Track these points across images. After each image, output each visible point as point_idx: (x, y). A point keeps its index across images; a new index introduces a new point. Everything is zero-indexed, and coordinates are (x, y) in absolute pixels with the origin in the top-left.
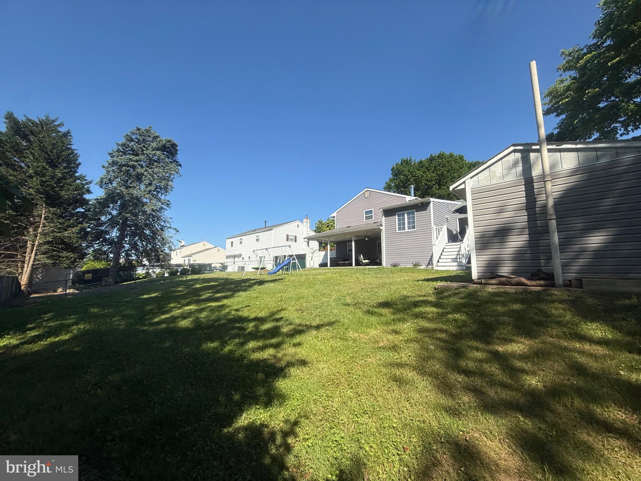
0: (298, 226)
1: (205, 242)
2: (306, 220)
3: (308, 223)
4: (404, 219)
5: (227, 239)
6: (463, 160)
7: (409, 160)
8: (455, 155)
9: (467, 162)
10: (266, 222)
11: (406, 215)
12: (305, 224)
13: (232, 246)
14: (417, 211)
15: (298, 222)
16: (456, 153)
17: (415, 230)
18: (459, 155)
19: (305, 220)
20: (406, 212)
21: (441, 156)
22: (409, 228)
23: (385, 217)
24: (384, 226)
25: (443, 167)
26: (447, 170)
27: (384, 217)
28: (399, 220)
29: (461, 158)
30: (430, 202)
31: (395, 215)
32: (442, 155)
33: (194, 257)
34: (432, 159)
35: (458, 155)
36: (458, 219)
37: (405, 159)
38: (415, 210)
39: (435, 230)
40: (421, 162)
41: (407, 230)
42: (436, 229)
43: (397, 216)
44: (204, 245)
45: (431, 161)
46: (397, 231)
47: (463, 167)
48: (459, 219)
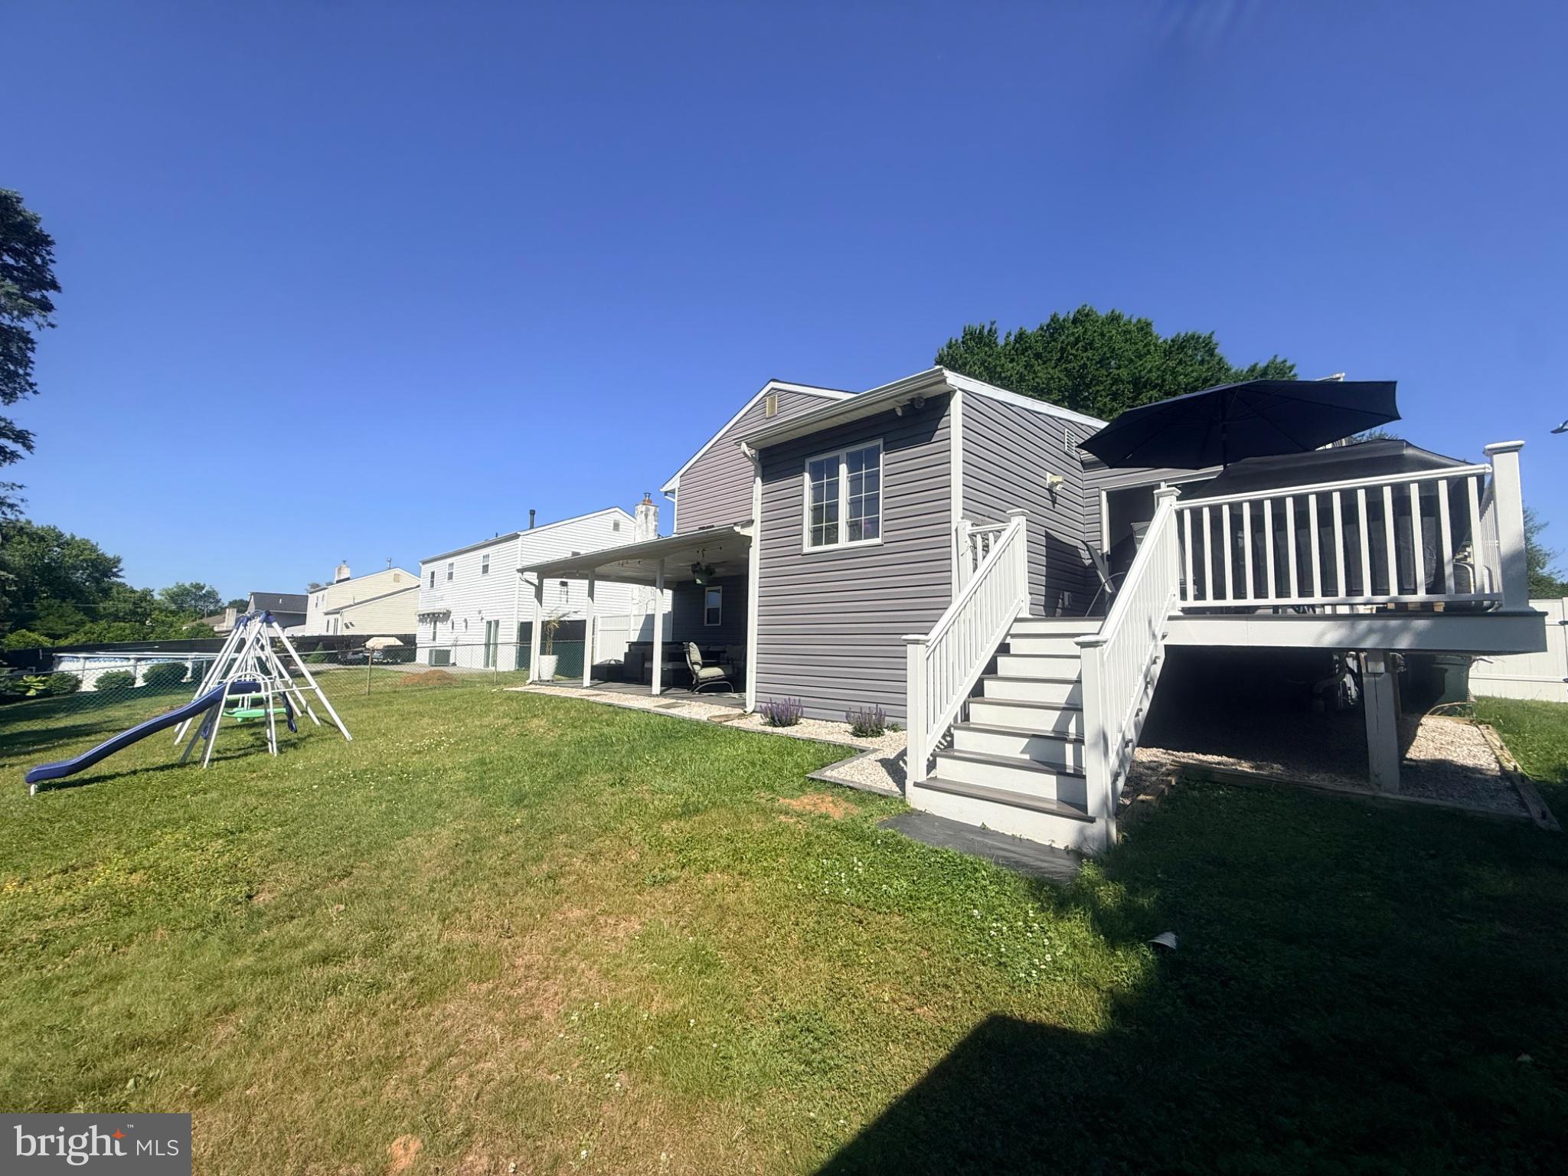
0: (616, 526)
1: (398, 571)
2: (644, 508)
3: (651, 517)
4: (834, 487)
5: (424, 563)
6: (1148, 334)
7: (986, 332)
8: (1126, 318)
9: (1161, 341)
10: (533, 513)
11: (843, 469)
12: (641, 518)
13: (432, 586)
14: (889, 447)
15: (617, 515)
16: (1131, 313)
17: (878, 541)
18: (1139, 321)
19: (641, 508)
20: (842, 453)
21: (1082, 318)
22: (855, 532)
23: (766, 478)
24: (757, 525)
25: (1086, 350)
26: (1097, 358)
27: (758, 480)
28: (817, 491)
29: (1144, 328)
30: (948, 396)
31: (799, 471)
32: (1087, 315)
33: (348, 616)
34: (1055, 328)
35: (1134, 321)
36: (1104, 494)
37: (977, 326)
38: (880, 442)
39: (965, 543)
40: (1021, 337)
41: (843, 541)
42: (972, 536)
43: (807, 476)
44: (397, 578)
45: (1052, 335)
46: (808, 548)
47: (1149, 352)
48: (1111, 496)
